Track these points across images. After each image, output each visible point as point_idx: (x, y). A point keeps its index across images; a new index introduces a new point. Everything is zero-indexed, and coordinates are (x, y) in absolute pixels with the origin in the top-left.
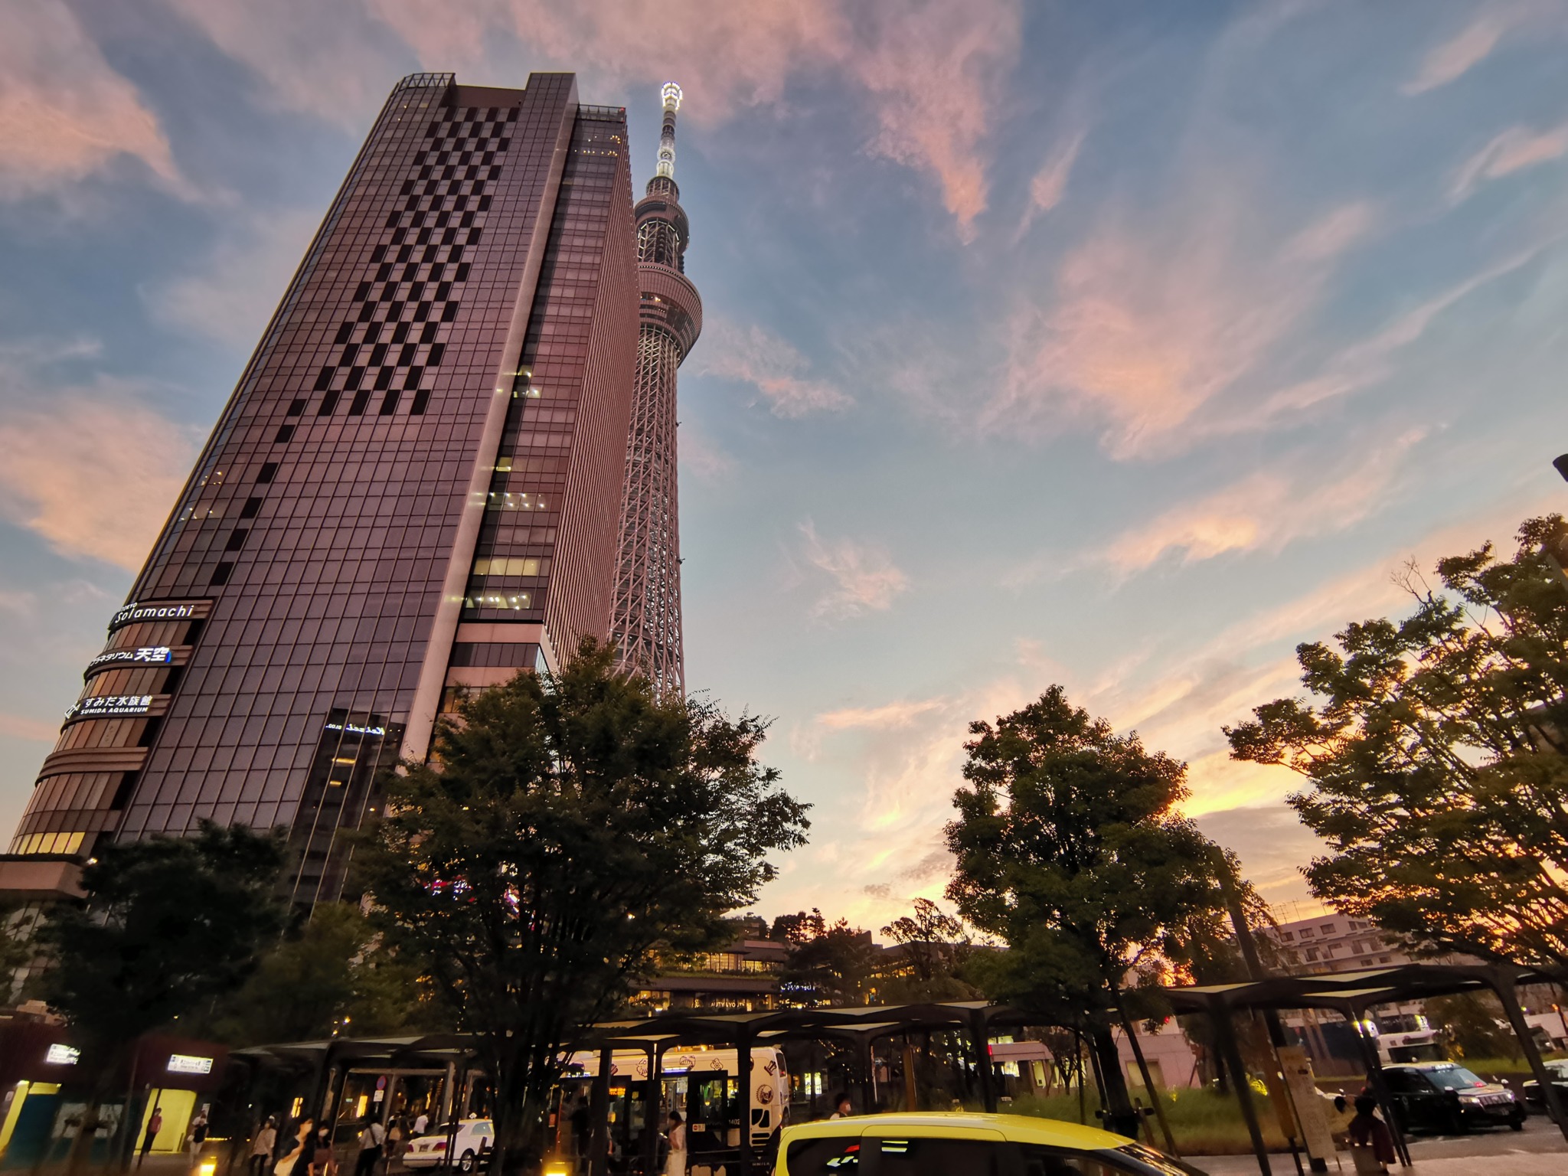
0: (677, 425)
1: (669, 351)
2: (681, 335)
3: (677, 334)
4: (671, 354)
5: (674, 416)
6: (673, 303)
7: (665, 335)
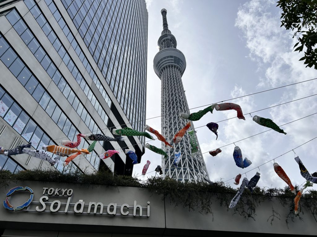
0: (184, 91)
1: (177, 71)
2: (180, 66)
3: (178, 66)
4: (178, 72)
5: (183, 89)
6: (175, 57)
7: (175, 67)
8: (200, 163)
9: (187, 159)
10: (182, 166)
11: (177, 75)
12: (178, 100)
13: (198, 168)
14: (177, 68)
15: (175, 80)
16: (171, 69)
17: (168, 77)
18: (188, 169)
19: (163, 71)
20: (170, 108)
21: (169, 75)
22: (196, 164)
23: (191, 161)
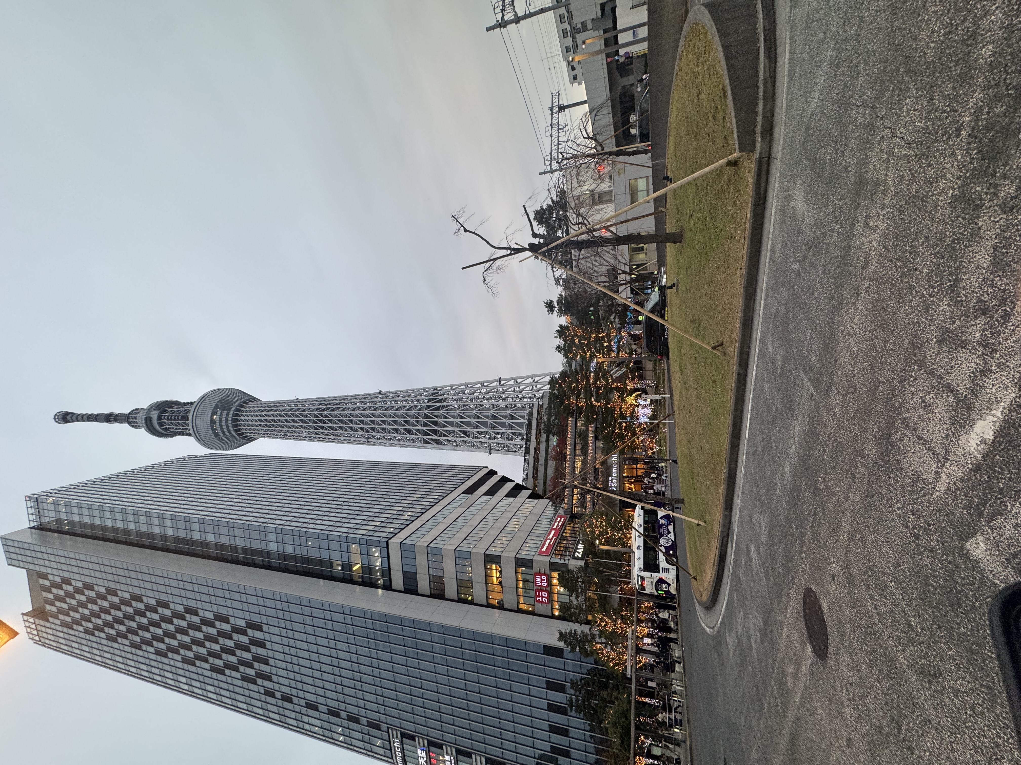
0: (297, 399)
1: (249, 407)
2: (237, 401)
4: (251, 406)
6: (216, 407)
7: (239, 411)
8: (433, 394)
9: (426, 412)
10: (436, 419)
11: (259, 409)
12: (316, 412)
13: (441, 397)
14: (242, 406)
16: (242, 418)
17: (259, 425)
18: (442, 412)
19: (242, 434)
20: (331, 427)
22: (433, 399)
23: (429, 407)
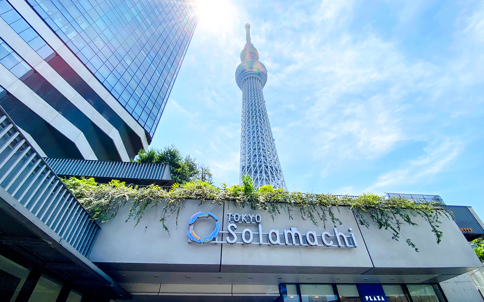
0: (265, 102)
1: (258, 82)
3: (259, 77)
5: (263, 99)
8: (276, 170)
9: (263, 166)
10: (259, 172)
11: (257, 86)
15: (255, 90)
16: (252, 80)
17: (249, 88)
18: (264, 175)
19: (244, 82)
20: (249, 117)
21: (249, 86)
23: (267, 167)
